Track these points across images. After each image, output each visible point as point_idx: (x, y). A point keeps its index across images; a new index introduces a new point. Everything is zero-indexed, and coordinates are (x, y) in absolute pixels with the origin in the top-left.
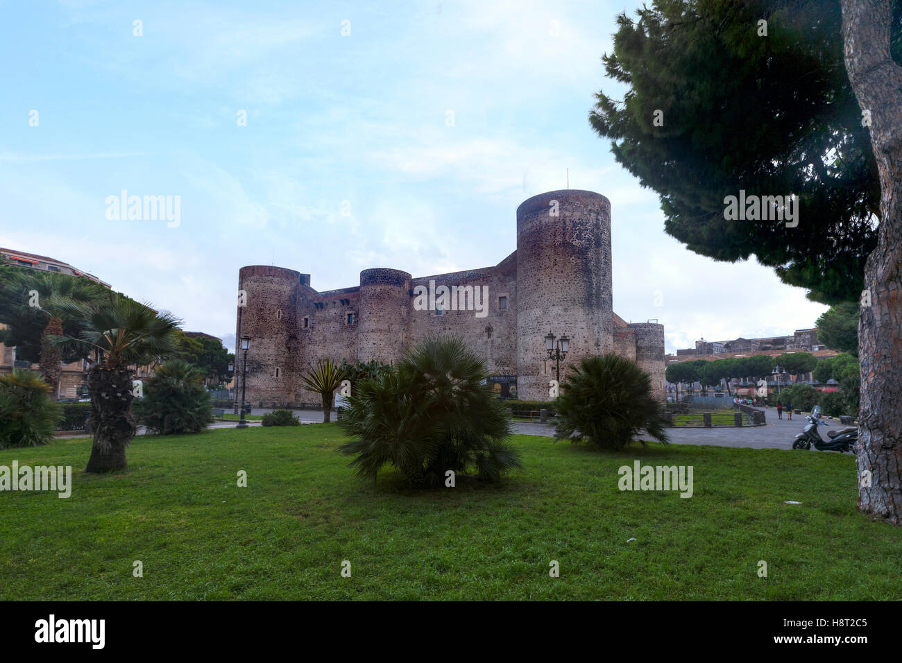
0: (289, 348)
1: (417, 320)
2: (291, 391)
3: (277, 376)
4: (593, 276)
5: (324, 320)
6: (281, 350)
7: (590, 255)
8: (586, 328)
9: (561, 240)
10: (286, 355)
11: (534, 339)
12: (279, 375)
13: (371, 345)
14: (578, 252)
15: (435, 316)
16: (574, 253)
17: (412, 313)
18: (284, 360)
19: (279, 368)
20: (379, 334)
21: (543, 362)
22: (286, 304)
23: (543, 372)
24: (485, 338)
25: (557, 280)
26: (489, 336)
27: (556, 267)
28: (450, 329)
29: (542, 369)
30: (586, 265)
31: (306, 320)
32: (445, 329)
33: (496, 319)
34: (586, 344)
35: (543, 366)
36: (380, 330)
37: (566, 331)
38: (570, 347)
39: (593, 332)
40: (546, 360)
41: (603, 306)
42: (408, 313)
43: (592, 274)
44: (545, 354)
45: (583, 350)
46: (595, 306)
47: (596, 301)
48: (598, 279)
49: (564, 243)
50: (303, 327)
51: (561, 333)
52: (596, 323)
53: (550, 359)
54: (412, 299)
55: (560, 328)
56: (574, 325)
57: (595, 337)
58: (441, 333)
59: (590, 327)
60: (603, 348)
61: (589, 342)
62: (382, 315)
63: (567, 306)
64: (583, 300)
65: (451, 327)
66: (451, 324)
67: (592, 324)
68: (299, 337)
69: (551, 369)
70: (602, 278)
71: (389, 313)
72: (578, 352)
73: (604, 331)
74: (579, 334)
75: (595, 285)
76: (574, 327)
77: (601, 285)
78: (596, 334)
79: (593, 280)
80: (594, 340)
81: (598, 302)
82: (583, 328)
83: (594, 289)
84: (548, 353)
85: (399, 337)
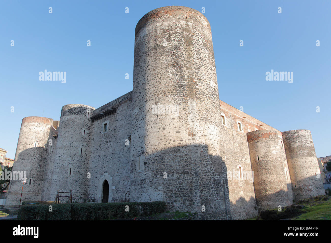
1: (95, 138)
2: (40, 194)
3: (30, 184)
6: (35, 167)
8: (177, 118)
12: (31, 183)
15: (103, 133)
17: (93, 133)
18: (35, 173)
19: (32, 179)
20: (63, 150)
21: (138, 158)
22: (41, 138)
28: (110, 141)
32: (107, 142)
34: (178, 135)
35: (138, 162)
36: (65, 147)
37: (157, 123)
38: (161, 139)
39: (186, 122)
40: (140, 156)
41: (198, 96)
42: (89, 134)
43: (183, 68)
44: (140, 149)
45: (174, 141)
46: (187, 97)
47: (188, 91)
48: (190, 71)
49: (155, 47)
50: (49, 151)
51: (153, 126)
52: (189, 112)
53: (143, 154)
54: (94, 124)
55: (151, 121)
56: (165, 117)
57: (189, 126)
58: (105, 145)
59: (182, 116)
60: (200, 138)
61: (181, 132)
62: (66, 136)
63: (158, 99)
64: (174, 91)
65: (111, 140)
66: (111, 138)
67: (185, 114)
68: (47, 158)
69: (143, 164)
70: (195, 71)
71: (71, 134)
72: (169, 144)
73: (200, 120)
74: (169, 125)
75: (187, 77)
76: (165, 119)
77: (194, 77)
78: (190, 123)
79: (184, 72)
80: (188, 130)
81: (191, 93)
82: (174, 119)
83: (186, 80)
84: (142, 148)
85: (79, 151)
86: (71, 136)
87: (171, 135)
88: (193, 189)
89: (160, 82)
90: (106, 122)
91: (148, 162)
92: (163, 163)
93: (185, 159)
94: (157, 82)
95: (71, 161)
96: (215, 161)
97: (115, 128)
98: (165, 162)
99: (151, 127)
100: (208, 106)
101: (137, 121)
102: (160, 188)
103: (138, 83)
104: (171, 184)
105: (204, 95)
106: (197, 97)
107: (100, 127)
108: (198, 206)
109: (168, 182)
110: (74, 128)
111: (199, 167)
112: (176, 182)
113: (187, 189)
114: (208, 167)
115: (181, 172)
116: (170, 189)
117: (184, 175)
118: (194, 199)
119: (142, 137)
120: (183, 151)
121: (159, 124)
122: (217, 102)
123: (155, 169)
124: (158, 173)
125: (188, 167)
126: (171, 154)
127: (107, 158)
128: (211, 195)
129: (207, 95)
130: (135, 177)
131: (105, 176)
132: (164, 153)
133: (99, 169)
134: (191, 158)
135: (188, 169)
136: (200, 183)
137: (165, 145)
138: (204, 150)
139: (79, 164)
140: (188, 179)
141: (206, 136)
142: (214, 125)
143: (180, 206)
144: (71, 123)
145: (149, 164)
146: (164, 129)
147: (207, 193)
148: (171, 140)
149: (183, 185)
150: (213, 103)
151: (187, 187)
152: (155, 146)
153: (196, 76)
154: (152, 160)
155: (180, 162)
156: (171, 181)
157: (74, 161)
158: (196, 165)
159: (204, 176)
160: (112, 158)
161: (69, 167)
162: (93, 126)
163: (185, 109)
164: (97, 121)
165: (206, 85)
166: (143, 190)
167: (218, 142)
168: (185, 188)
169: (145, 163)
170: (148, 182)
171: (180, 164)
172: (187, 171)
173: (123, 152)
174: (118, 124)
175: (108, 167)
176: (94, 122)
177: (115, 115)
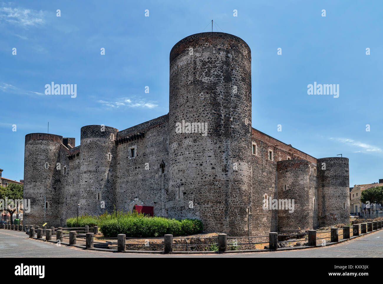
0: (55, 188)
1: (121, 163)
3: (46, 207)
4: (222, 108)
5: (73, 168)
6: (49, 190)
7: (220, 89)
8: (213, 156)
9: (192, 79)
10: (53, 193)
11: (173, 169)
12: (48, 207)
13: (84, 183)
14: (207, 88)
15: (130, 158)
16: (203, 89)
17: (118, 157)
18: (51, 196)
19: (48, 202)
20: (89, 174)
21: (178, 188)
22: (52, 159)
24: (160, 173)
25: (188, 115)
26: (163, 171)
27: (188, 104)
28: (139, 168)
30: (215, 99)
31: (65, 168)
32: (136, 168)
34: (213, 170)
36: (90, 172)
37: (195, 160)
38: (199, 174)
39: (221, 159)
40: (180, 187)
41: (233, 135)
42: (114, 158)
43: (221, 107)
44: (179, 181)
45: (210, 176)
46: (223, 136)
47: (224, 131)
48: (227, 110)
49: (194, 82)
50: (63, 173)
51: (191, 162)
52: (224, 150)
53: (182, 186)
54: (118, 147)
55: (190, 157)
56: (202, 154)
57: (223, 163)
58: (134, 171)
59: (217, 154)
60: (231, 174)
61: (217, 168)
62: (91, 160)
63: (196, 138)
64: (211, 130)
65: (140, 166)
66: (140, 164)
67: (220, 152)
68: (62, 180)
69: (183, 194)
70: (231, 110)
71: (96, 159)
72: (206, 178)
73: (233, 158)
74: (206, 162)
75: (224, 117)
76: (202, 156)
77: (231, 116)
78: (224, 161)
79: (221, 112)
80: (222, 167)
81: (226, 132)
82: (210, 156)
83: (223, 120)
84: (181, 180)
85: (105, 176)
86: (96, 160)
87: (207, 170)
88: (224, 215)
89: (199, 121)
90: (133, 147)
91: (187, 192)
92: (200, 193)
93: (219, 191)
94: (195, 120)
95: (98, 186)
96: (243, 193)
97: (145, 155)
98: (201, 193)
99: (190, 163)
100: (241, 144)
101: (176, 155)
102: (197, 213)
103: (176, 117)
104: (206, 211)
105: (238, 134)
106: (231, 136)
107: (127, 152)
108: (227, 227)
109: (204, 209)
110: (98, 151)
111: (229, 198)
112: (210, 209)
113: (219, 215)
114: (236, 198)
115: (215, 201)
116: (206, 214)
117: (217, 204)
118: (224, 222)
119: (181, 171)
120: (217, 184)
121: (197, 160)
122: (249, 140)
123: (193, 199)
124: (196, 202)
125: (220, 197)
126: (207, 187)
127: (136, 184)
128: (237, 220)
129: (241, 134)
130: (174, 204)
132: (201, 186)
134: (223, 190)
135: (220, 199)
136: (229, 210)
137: (202, 179)
138: (234, 184)
139: (106, 189)
140: (220, 207)
141: (237, 172)
142: (245, 161)
143: (213, 227)
144: (94, 147)
145: (188, 194)
146: (201, 165)
147: (234, 218)
148: (207, 175)
149: (216, 211)
150: (246, 141)
151: (219, 213)
152: (193, 179)
153: (232, 115)
154: (190, 191)
155: (214, 194)
156: (206, 209)
157: (101, 186)
158: (227, 196)
159: (233, 205)
160: (142, 184)
161: (97, 192)
162: (118, 149)
163: (220, 147)
164: (122, 145)
165: (241, 124)
166: (182, 215)
167: (247, 176)
168: (217, 214)
169: (185, 193)
170: (187, 209)
171: (214, 195)
172: (219, 201)
173: (154, 180)
174: (148, 151)
175: (138, 193)
176: (119, 146)
177: (145, 140)
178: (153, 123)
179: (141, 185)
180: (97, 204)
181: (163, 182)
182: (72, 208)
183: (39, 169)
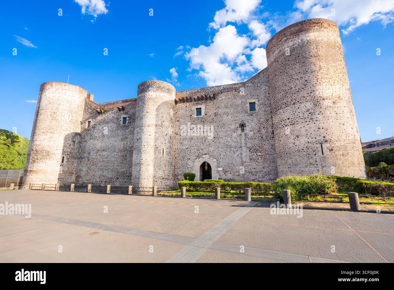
0: (74, 142)
2: (73, 174)
3: (62, 162)
5: (103, 122)
6: (68, 143)
10: (72, 146)
11: (307, 127)
12: (65, 161)
15: (195, 117)
18: (69, 150)
19: (65, 156)
20: (154, 128)
21: (319, 145)
23: (320, 153)
24: (239, 132)
26: (243, 130)
29: (319, 151)
31: (90, 122)
33: (248, 118)
35: (320, 149)
37: (337, 119)
38: (343, 132)
40: (323, 144)
44: (320, 138)
50: (86, 127)
53: (326, 143)
55: (332, 117)
56: (342, 115)
62: (157, 114)
63: (335, 100)
66: (210, 122)
71: (162, 113)
72: (349, 136)
74: (347, 122)
82: (348, 118)
84: (324, 137)
86: (162, 115)
90: (199, 107)
91: (333, 149)
95: (163, 141)
97: (216, 114)
99: (333, 122)
101: (311, 114)
107: (190, 111)
119: (323, 128)
121: (340, 120)
126: (351, 145)
131: (203, 158)
132: (347, 144)
133: (192, 151)
137: (346, 137)
145: (335, 151)
146: (344, 124)
152: (338, 137)
154: (337, 148)
157: (166, 141)
161: (162, 147)
173: (231, 138)
174: (220, 111)
175: (208, 150)
176: (178, 104)
177: (215, 101)
178: (227, 87)
179: (213, 142)
180: (162, 159)
181: (243, 141)
182: (99, 164)
183: (60, 119)
